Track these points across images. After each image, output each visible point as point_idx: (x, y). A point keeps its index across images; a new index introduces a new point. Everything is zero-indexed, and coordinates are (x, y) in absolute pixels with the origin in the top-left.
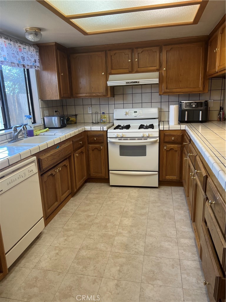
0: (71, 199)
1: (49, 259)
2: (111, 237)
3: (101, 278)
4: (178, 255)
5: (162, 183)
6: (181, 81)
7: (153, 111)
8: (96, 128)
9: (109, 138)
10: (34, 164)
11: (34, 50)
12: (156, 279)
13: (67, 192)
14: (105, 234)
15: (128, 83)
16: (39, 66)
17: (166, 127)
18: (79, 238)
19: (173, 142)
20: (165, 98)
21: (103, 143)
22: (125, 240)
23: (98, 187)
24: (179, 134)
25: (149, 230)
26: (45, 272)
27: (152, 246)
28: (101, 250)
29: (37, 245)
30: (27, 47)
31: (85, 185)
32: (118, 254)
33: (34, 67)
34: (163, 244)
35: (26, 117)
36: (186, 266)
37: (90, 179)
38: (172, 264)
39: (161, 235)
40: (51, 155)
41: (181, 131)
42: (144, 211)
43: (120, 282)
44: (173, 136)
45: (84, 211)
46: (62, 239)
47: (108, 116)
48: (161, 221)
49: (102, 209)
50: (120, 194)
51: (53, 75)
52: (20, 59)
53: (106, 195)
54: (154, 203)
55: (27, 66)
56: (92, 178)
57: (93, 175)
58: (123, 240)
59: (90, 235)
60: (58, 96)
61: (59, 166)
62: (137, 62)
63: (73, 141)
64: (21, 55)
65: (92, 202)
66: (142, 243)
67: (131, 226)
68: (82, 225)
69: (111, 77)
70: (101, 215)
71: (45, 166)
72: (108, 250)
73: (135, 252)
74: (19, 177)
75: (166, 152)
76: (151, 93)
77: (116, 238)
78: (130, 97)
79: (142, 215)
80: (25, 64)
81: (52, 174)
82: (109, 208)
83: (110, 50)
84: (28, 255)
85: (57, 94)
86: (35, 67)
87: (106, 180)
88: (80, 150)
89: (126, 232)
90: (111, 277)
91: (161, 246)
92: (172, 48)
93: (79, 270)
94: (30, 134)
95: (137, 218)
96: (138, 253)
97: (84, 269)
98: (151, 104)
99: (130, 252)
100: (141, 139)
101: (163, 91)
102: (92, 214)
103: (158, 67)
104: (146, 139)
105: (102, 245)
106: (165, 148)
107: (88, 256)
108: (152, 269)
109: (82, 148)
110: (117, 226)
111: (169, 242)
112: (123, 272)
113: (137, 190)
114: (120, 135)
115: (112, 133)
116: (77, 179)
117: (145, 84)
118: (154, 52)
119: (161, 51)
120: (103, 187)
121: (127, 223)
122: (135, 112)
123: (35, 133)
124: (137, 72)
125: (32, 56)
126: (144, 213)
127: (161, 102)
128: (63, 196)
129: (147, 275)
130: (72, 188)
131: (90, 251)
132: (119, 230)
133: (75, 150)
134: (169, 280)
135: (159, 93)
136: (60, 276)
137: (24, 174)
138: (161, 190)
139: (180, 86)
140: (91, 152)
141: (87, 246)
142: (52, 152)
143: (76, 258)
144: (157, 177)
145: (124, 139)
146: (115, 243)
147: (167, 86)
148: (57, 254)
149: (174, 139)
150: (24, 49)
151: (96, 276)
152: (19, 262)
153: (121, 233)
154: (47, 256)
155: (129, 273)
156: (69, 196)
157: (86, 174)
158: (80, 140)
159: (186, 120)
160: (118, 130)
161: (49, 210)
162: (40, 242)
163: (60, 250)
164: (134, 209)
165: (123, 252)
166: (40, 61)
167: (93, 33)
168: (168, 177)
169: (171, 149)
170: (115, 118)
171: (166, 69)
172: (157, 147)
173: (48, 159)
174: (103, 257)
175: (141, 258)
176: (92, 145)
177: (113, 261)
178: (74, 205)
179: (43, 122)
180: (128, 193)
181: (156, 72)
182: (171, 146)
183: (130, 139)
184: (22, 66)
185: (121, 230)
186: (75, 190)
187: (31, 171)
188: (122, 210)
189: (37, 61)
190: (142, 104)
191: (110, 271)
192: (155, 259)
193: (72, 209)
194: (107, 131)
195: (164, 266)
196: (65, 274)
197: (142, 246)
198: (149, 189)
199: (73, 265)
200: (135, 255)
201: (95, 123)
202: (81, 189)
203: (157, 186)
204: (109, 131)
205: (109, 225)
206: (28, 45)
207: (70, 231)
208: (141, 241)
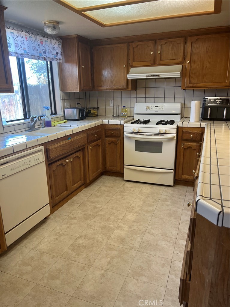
0: (84, 189)
1: (48, 243)
2: (111, 230)
3: (89, 267)
4: (172, 256)
5: (178, 182)
6: (205, 75)
7: (176, 107)
8: (114, 122)
9: (126, 132)
10: (41, 153)
11: (56, 43)
12: (142, 275)
13: (78, 183)
14: (106, 226)
15: (148, 76)
16: (61, 58)
17: (185, 124)
18: (81, 227)
19: (192, 140)
20: (189, 93)
21: (120, 137)
22: (123, 234)
23: (112, 180)
24: (199, 132)
25: (150, 227)
26: (42, 253)
27: (148, 244)
28: (97, 241)
29: (41, 229)
30: (49, 40)
31: (100, 177)
32: (113, 246)
33: (55, 60)
34: (160, 243)
35: (44, 108)
36: (177, 267)
37: (106, 172)
38: (164, 263)
39: (160, 234)
40: (61, 146)
41: (201, 128)
42: (151, 208)
43: (107, 273)
44: (192, 133)
45: (93, 202)
46: (64, 226)
47: (129, 110)
48: (165, 220)
49: (110, 202)
50: (132, 189)
51: (74, 67)
52: (41, 52)
53: (118, 189)
54: (164, 201)
55: (48, 58)
56: (108, 172)
57: (109, 168)
58: (121, 234)
59: (91, 226)
60: (78, 88)
61: (71, 156)
62: (160, 54)
63: (87, 134)
64: (42, 47)
65: (102, 194)
66: (139, 239)
67: (134, 222)
68: (87, 215)
69: (132, 70)
70: (107, 208)
71: (52, 156)
72: (104, 241)
73: (130, 247)
74: (24, 164)
75: (183, 150)
76: (175, 87)
77: (116, 231)
78: (152, 91)
79: (147, 212)
80: (46, 56)
81: (62, 164)
82: (118, 202)
83: (132, 42)
84: (31, 236)
85: (77, 86)
86: (57, 60)
87: (120, 174)
88: (95, 143)
89: (127, 227)
90: (100, 267)
91: (157, 245)
92: (197, 39)
93: (72, 256)
94: (48, 124)
95: (142, 214)
96: (132, 248)
97: (77, 256)
98: (174, 98)
99: (124, 246)
100: (158, 135)
101: (186, 86)
102: (99, 206)
103: (181, 60)
104: (163, 136)
105: (100, 236)
106: (183, 146)
107: (84, 245)
108: (141, 265)
109: (99, 141)
110: (119, 220)
111: (167, 242)
112: (112, 264)
113: (151, 187)
114: (136, 130)
115: (128, 128)
116: (90, 170)
117: (169, 78)
118: (178, 43)
119: (185, 43)
120: (117, 181)
121: (130, 218)
122: (156, 107)
123: (53, 124)
124: (159, 65)
125: (54, 49)
126: (150, 211)
127: (185, 97)
128: (74, 186)
129: (134, 270)
130: (85, 179)
131: (87, 240)
132: (120, 224)
133: (89, 143)
134: (155, 278)
135: (182, 88)
136: (53, 259)
137: (30, 161)
138: (176, 190)
139: (204, 80)
140: (107, 145)
141: (86, 235)
142: (62, 143)
143: (72, 245)
144: (172, 176)
145: (140, 135)
146: (113, 236)
147: (190, 80)
148: (57, 239)
149: (192, 137)
150: (46, 42)
151: (85, 264)
152: (22, 242)
153: (121, 227)
154: (47, 239)
155: (118, 266)
156: (82, 186)
157: (101, 167)
158: (96, 133)
159: (208, 117)
160: (135, 125)
161: (57, 198)
162: (45, 226)
163: (60, 236)
164: (141, 205)
165: (118, 245)
166: (63, 54)
167: (110, 25)
168: (184, 177)
169: (189, 147)
170: (135, 112)
171: (189, 62)
172: (174, 144)
173: (57, 149)
174: (97, 248)
175: (134, 253)
176: (109, 139)
177: (105, 252)
178: (85, 195)
179: (63, 114)
180: (140, 189)
181: (179, 65)
182: (189, 145)
183: (147, 135)
184: (43, 58)
185: (122, 224)
186: (88, 182)
187: (37, 160)
188: (130, 204)
189: (59, 53)
190: (164, 99)
191: (101, 261)
192: (148, 256)
193: (82, 199)
194: (124, 125)
195: (154, 264)
196: (59, 258)
197: (138, 242)
198: (163, 187)
199: (68, 251)
200: (129, 250)
201: (115, 117)
202: (96, 181)
203: (172, 184)
204: (125, 125)
205: (112, 218)
206: (49, 38)
207: (75, 219)
208: (139, 237)
